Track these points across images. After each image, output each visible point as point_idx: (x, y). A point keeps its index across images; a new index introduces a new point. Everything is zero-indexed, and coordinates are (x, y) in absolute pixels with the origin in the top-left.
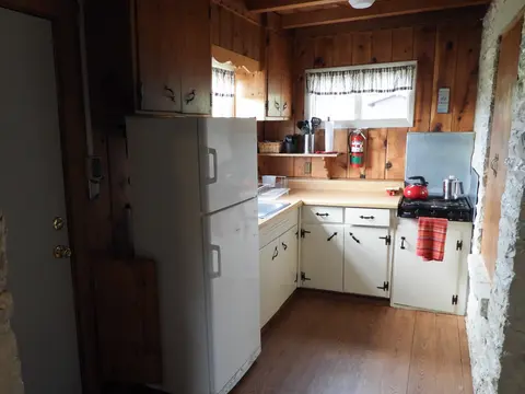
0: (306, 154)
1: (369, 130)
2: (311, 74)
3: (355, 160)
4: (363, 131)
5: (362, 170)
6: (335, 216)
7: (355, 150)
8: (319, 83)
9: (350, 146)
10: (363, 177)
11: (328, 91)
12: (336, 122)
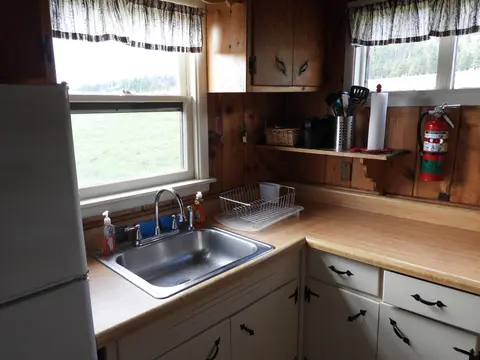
0: (337, 151)
1: (462, 109)
2: (356, 10)
3: (428, 166)
4: (450, 112)
5: (443, 187)
6: (364, 279)
7: (429, 147)
8: (369, 25)
9: (420, 140)
10: (444, 198)
11: (385, 38)
12: (392, 94)
